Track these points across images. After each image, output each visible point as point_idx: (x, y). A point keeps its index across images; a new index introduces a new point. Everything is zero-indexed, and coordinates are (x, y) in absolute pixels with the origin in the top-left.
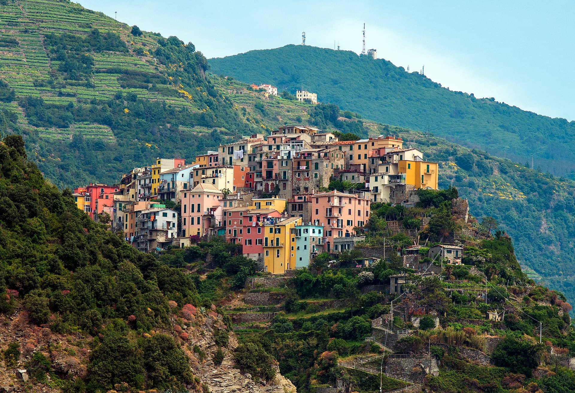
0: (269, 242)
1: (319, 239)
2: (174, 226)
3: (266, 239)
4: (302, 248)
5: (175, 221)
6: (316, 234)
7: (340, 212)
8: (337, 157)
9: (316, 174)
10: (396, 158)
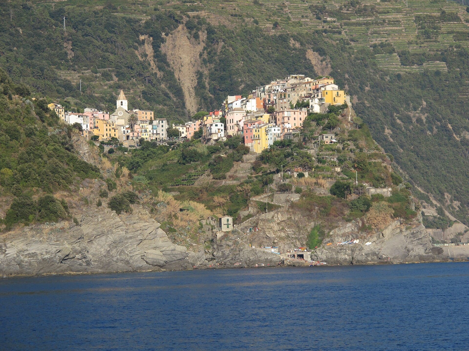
0: (255, 136)
1: (278, 134)
2: (222, 130)
3: (254, 135)
4: (270, 139)
5: (223, 128)
6: (277, 132)
7: (289, 119)
8: (301, 90)
9: (289, 100)
10: (323, 89)
